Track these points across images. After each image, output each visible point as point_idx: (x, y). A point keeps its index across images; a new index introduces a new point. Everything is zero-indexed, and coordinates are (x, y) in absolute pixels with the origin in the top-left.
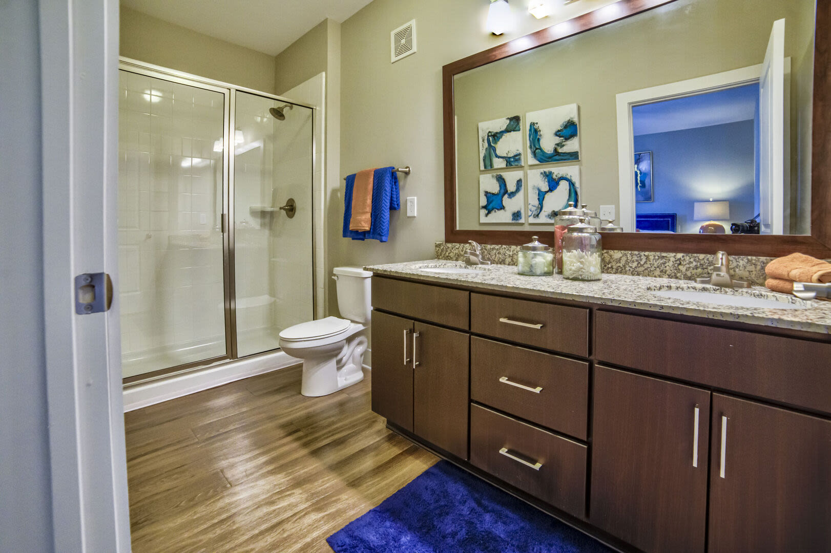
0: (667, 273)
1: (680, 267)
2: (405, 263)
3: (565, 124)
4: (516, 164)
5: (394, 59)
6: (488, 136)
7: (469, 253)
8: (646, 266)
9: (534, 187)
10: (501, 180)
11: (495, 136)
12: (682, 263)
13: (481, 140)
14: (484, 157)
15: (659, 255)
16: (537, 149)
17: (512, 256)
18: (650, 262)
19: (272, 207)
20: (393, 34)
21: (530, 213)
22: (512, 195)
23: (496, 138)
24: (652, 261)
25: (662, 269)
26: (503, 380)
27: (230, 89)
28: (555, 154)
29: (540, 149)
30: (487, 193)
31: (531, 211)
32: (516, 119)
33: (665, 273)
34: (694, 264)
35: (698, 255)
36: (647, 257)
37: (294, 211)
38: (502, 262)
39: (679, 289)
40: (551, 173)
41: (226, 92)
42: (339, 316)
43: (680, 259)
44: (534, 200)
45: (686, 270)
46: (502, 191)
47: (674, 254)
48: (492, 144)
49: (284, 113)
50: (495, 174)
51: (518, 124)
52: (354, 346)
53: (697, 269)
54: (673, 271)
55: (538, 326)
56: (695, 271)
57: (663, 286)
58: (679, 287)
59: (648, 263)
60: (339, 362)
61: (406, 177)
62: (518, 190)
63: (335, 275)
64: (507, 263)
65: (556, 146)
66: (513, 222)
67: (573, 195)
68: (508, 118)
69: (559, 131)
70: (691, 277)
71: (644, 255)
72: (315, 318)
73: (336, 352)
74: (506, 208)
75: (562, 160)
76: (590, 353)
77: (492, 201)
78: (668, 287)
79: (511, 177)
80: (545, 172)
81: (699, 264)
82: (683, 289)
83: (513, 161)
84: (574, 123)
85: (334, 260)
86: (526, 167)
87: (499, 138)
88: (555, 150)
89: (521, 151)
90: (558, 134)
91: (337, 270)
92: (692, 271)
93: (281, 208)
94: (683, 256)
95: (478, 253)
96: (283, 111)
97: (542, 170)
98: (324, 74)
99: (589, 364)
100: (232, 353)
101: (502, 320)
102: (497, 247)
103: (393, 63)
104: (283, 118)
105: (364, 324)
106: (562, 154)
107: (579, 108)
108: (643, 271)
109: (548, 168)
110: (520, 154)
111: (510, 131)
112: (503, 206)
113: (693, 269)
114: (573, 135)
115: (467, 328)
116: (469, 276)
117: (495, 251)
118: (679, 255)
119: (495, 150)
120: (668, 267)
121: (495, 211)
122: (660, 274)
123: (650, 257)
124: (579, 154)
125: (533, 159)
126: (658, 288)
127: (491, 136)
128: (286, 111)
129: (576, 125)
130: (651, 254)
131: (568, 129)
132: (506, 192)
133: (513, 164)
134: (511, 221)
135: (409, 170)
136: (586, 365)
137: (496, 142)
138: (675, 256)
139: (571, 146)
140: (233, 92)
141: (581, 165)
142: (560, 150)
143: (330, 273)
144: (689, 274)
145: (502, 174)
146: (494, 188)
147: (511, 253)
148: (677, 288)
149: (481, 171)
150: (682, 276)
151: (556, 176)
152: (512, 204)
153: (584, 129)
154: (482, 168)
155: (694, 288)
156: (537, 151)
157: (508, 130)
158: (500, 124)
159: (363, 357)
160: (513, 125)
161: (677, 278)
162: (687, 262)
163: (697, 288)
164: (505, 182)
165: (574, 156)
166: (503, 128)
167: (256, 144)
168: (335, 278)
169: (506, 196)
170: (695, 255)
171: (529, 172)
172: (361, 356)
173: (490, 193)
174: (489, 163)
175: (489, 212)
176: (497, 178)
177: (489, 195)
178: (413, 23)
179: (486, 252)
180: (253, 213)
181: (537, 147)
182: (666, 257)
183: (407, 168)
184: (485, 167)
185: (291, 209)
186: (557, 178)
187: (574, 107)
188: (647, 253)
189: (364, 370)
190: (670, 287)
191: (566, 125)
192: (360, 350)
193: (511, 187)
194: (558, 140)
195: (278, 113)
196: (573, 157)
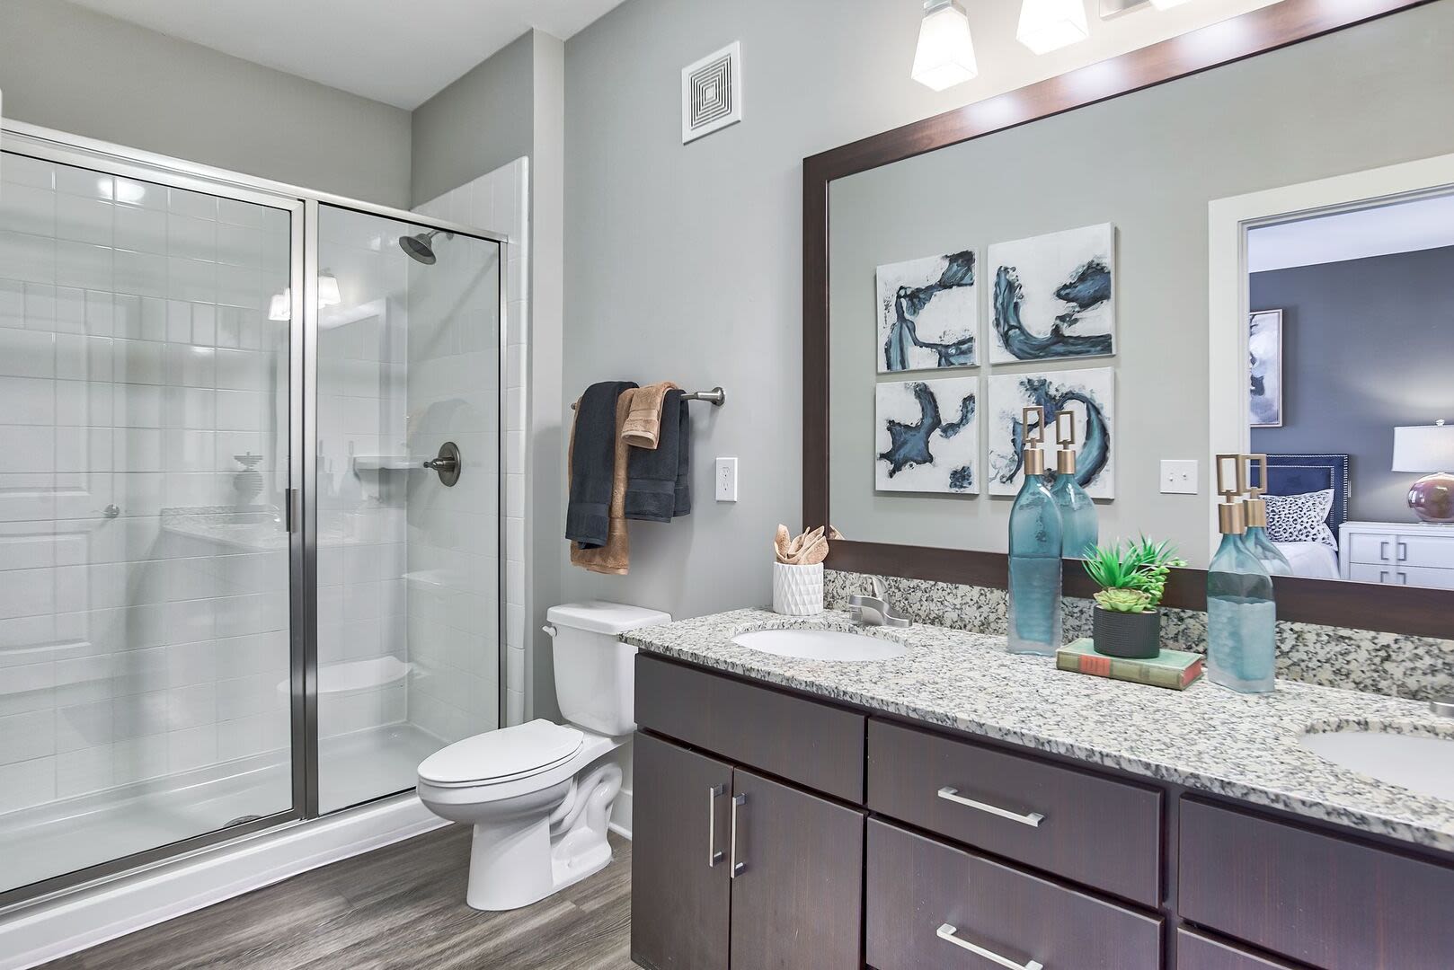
0: (1352, 676)
1: (1387, 665)
2: (712, 619)
3: (1081, 270)
4: (962, 359)
5: (688, 134)
6: (899, 297)
7: (860, 602)
8: (1295, 656)
9: (1003, 415)
10: (926, 396)
11: (916, 298)
12: (1394, 656)
13: (881, 306)
14: (886, 344)
15: (1331, 633)
16: (1011, 327)
17: (961, 609)
18: (1306, 649)
19: (404, 459)
20: (687, 73)
21: (992, 473)
22: (951, 429)
23: (916, 301)
24: (1311, 645)
25: (1338, 666)
26: (946, 933)
27: (304, 201)
28: (1055, 340)
29: (1020, 327)
30: (892, 425)
31: (994, 467)
32: (965, 259)
33: (1347, 675)
34: (1428, 660)
35: (1439, 641)
36: (1299, 636)
37: (456, 471)
38: (937, 620)
39: (1389, 729)
40: (1043, 383)
41: (295, 207)
42: (560, 720)
43: (1388, 646)
44: (1002, 446)
45: (1405, 674)
46: (928, 421)
47: (1373, 633)
48: (907, 316)
49: (433, 249)
50: (911, 383)
51: (969, 269)
52: (594, 784)
53: (1433, 675)
54: (1368, 674)
55: (1032, 820)
56: (1429, 678)
57: (1347, 721)
58: (1390, 726)
59: (1302, 648)
60: (554, 827)
61: (713, 412)
62: (964, 420)
63: (549, 625)
64: (949, 623)
65: (1058, 322)
66: (953, 490)
67: (1097, 433)
68: (947, 256)
69: (1065, 287)
70: (1417, 691)
71: (1291, 630)
72: (499, 728)
73: (551, 806)
74: (936, 460)
75: (1071, 353)
76: (1164, 895)
77: (905, 443)
78: (1359, 723)
79: (949, 391)
80: (1029, 381)
81: (1440, 662)
82: (1399, 730)
83: (953, 355)
84: (1102, 268)
85: (546, 595)
86: (985, 369)
87: (923, 303)
88: (1056, 330)
89: (975, 334)
90: (1063, 293)
91: (555, 613)
92: (1422, 678)
93: (426, 465)
94: (1396, 641)
95: (880, 599)
96: (430, 243)
97: (1024, 377)
98: (525, 160)
99: (1161, 925)
100: (305, 805)
101: (944, 794)
102: (924, 585)
103: (685, 144)
104: (429, 259)
105: (614, 739)
106: (1071, 341)
107: (1116, 233)
108: (1288, 668)
109: (1037, 372)
110: (971, 339)
111: (951, 287)
112: (931, 456)
113: (1425, 674)
114: (1100, 296)
116: (865, 677)
117: (919, 594)
118: (1386, 638)
119: (912, 330)
120: (1354, 665)
121: (911, 466)
122: (1332, 677)
123: (1307, 636)
124: (1113, 340)
125: (1003, 349)
126: (1334, 727)
127: (905, 296)
128: (438, 243)
129: (1109, 273)
130: (1311, 630)
131: (1089, 283)
132: (937, 422)
133: (952, 360)
134: (947, 490)
135: (723, 397)
136: (1155, 925)
137: (915, 309)
138: (1375, 638)
139: (1093, 322)
140: (312, 206)
141: (1116, 366)
142: (1067, 331)
143: (540, 619)
144: (1412, 683)
145: (927, 382)
146: (911, 413)
147: (958, 601)
148: (1385, 728)
149: (878, 374)
150: (1395, 688)
151: (1057, 390)
152: (949, 452)
153: (1125, 286)
154: (883, 368)
155: (1432, 731)
156: (1011, 333)
157: (944, 284)
158: (928, 269)
159: (611, 808)
160: (956, 273)
161: (1378, 690)
162: (1408, 654)
163: (1438, 731)
164: (935, 401)
165: (1101, 345)
166: (935, 280)
167: (373, 309)
168: (551, 631)
169: (938, 432)
170: (1431, 640)
171: (991, 379)
172: (607, 807)
173: (899, 424)
174: (899, 359)
175: (897, 468)
176: (916, 391)
177: (898, 428)
178: (735, 50)
179: (898, 594)
180: (360, 473)
181: (1012, 323)
182: (1350, 638)
183: (716, 390)
184: (889, 367)
185: (449, 466)
186: (1058, 395)
187: (1105, 230)
188: (1298, 626)
189: (613, 838)
190: (1366, 723)
191: (1083, 274)
192: (606, 792)
193: (949, 413)
194: (1063, 307)
195: (419, 249)
196: (1099, 348)
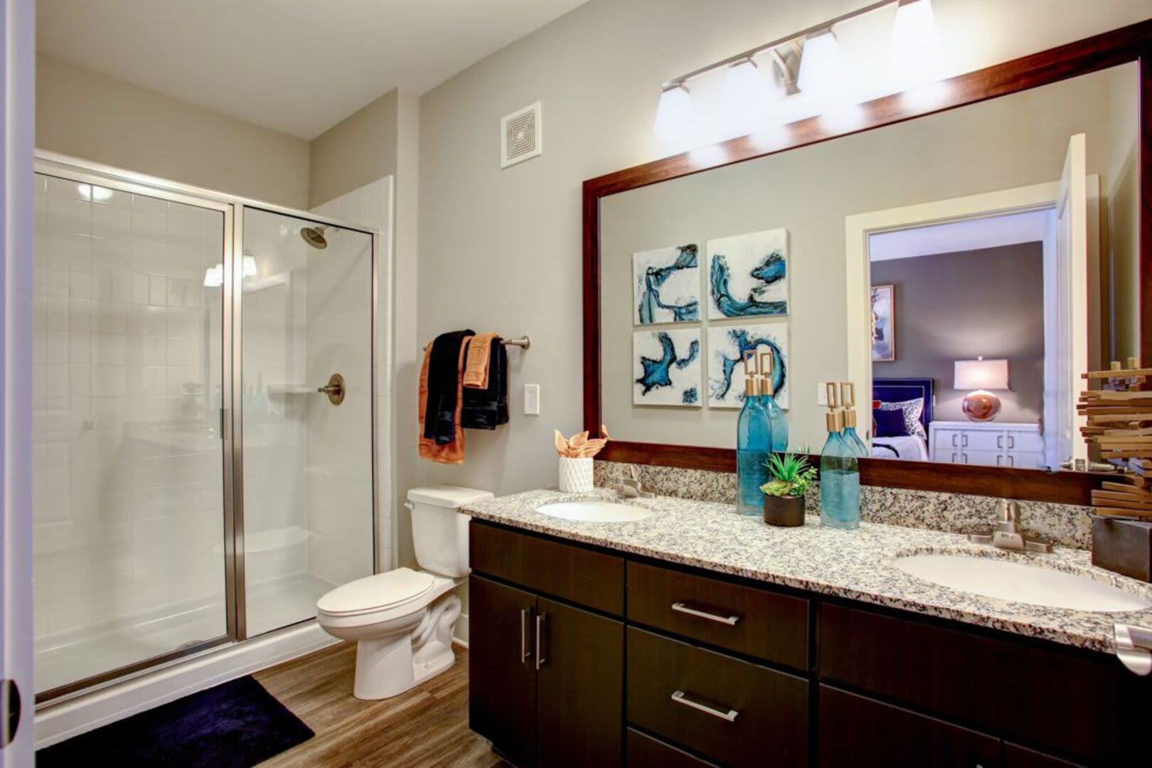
0: (926, 521)
1: (945, 513)
2: (522, 496)
3: (766, 259)
4: (690, 317)
5: (505, 162)
6: (648, 274)
7: (622, 482)
8: (894, 509)
9: (717, 354)
10: (666, 341)
11: (660, 274)
12: (949, 507)
13: (636, 280)
14: (640, 306)
15: (914, 494)
16: (722, 296)
17: (689, 485)
18: (899, 505)
19: (304, 386)
20: (504, 122)
21: (711, 392)
22: (684, 362)
23: (659, 277)
24: (902, 502)
25: (917, 515)
26: (677, 697)
27: (233, 205)
28: (751, 304)
29: (728, 296)
30: (644, 360)
31: (712, 388)
32: (692, 249)
33: (923, 520)
34: (967, 509)
35: (973, 497)
36: (895, 497)
37: (341, 394)
38: (673, 493)
39: (944, 553)
40: (743, 333)
41: (226, 208)
42: (417, 567)
43: (946, 501)
44: (717, 374)
45: (955, 518)
46: (668, 358)
47: (937, 494)
48: (653, 287)
49: (325, 236)
50: (656, 332)
51: (694, 257)
52: (442, 611)
53: (970, 518)
54: (935, 519)
55: (732, 621)
56: (968, 520)
57: (921, 549)
58: (945, 550)
59: (897, 505)
60: (415, 641)
61: (522, 354)
62: (692, 356)
63: (409, 502)
64: (680, 495)
65: (752, 293)
66: (686, 404)
67: (778, 366)
68: (680, 248)
69: (757, 269)
70: (961, 529)
71: (891, 493)
72: (374, 574)
73: (410, 628)
74: (674, 383)
75: (760, 313)
76: (812, 663)
77: (652, 372)
78: (927, 550)
79: (682, 338)
80: (734, 331)
81: (974, 510)
82: (950, 553)
83: (684, 313)
84: (780, 259)
85: (406, 481)
86: (705, 323)
87: (664, 278)
88: (751, 298)
89: (698, 298)
90: (756, 274)
91: (415, 494)
92: (964, 520)
93: (320, 390)
94: (950, 498)
95: (636, 480)
96: (323, 233)
97: (730, 328)
98: (391, 177)
99: (810, 683)
100: (236, 632)
101: (676, 607)
102: (665, 470)
103: (503, 169)
104: (321, 245)
105: (456, 580)
106: (761, 305)
107: (789, 235)
108: (889, 517)
109: (741, 324)
110: (695, 303)
111: (682, 268)
112: (670, 381)
113: (966, 518)
114: (777, 278)
115: (621, 614)
116: (625, 532)
117: (661, 476)
118: (945, 496)
119: (657, 296)
120: (926, 514)
121: (657, 387)
122: (914, 522)
123: (900, 497)
124: (788, 306)
125: (717, 310)
126: (913, 552)
127: (652, 274)
128: (328, 234)
129: (784, 261)
130: (902, 493)
131: (772, 267)
132: (673, 359)
133: (683, 317)
134: (681, 403)
135: (529, 343)
136: (805, 682)
137: (658, 282)
138: (938, 496)
139: (774, 293)
140: (239, 209)
141: (789, 322)
142: (758, 298)
143: (402, 499)
144: (959, 524)
145: (667, 332)
146: (657, 352)
147: (687, 480)
148: (942, 552)
149: (635, 326)
150: (949, 527)
151: (752, 337)
152: (682, 378)
153: (794, 269)
154: (637, 322)
155: (968, 552)
156: (722, 299)
157: (678, 267)
158: (667, 256)
159: (454, 628)
160: (686, 258)
161: (940, 529)
162: (956, 506)
163: (972, 552)
164: (672, 344)
165: (779, 308)
166: (671, 263)
167: (277, 279)
168: (410, 506)
169: (674, 365)
170: (969, 497)
171: (710, 330)
172: (451, 626)
173: (649, 360)
174: (648, 316)
175: (648, 389)
176: (660, 338)
177: (648, 362)
178: (537, 108)
179: (648, 476)
180: (274, 396)
181: (723, 292)
182: (925, 497)
183: (524, 338)
184: (642, 320)
185: (336, 390)
186: (752, 341)
187: (781, 233)
188: (895, 491)
189: (456, 648)
190: (932, 550)
191: (768, 261)
192: (449, 617)
193: (682, 352)
194: (756, 283)
195: (315, 238)
196: (778, 310)
